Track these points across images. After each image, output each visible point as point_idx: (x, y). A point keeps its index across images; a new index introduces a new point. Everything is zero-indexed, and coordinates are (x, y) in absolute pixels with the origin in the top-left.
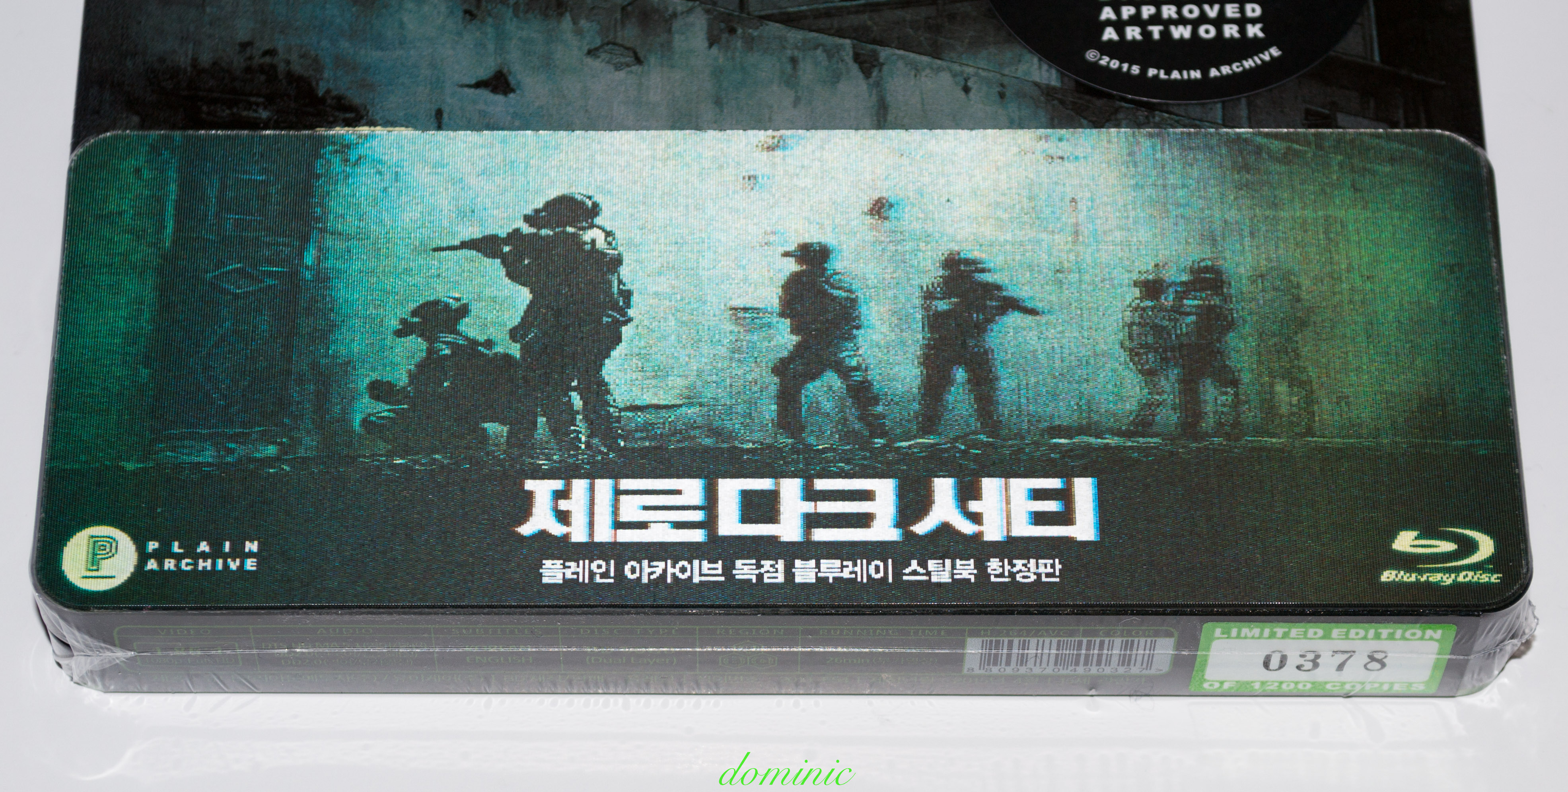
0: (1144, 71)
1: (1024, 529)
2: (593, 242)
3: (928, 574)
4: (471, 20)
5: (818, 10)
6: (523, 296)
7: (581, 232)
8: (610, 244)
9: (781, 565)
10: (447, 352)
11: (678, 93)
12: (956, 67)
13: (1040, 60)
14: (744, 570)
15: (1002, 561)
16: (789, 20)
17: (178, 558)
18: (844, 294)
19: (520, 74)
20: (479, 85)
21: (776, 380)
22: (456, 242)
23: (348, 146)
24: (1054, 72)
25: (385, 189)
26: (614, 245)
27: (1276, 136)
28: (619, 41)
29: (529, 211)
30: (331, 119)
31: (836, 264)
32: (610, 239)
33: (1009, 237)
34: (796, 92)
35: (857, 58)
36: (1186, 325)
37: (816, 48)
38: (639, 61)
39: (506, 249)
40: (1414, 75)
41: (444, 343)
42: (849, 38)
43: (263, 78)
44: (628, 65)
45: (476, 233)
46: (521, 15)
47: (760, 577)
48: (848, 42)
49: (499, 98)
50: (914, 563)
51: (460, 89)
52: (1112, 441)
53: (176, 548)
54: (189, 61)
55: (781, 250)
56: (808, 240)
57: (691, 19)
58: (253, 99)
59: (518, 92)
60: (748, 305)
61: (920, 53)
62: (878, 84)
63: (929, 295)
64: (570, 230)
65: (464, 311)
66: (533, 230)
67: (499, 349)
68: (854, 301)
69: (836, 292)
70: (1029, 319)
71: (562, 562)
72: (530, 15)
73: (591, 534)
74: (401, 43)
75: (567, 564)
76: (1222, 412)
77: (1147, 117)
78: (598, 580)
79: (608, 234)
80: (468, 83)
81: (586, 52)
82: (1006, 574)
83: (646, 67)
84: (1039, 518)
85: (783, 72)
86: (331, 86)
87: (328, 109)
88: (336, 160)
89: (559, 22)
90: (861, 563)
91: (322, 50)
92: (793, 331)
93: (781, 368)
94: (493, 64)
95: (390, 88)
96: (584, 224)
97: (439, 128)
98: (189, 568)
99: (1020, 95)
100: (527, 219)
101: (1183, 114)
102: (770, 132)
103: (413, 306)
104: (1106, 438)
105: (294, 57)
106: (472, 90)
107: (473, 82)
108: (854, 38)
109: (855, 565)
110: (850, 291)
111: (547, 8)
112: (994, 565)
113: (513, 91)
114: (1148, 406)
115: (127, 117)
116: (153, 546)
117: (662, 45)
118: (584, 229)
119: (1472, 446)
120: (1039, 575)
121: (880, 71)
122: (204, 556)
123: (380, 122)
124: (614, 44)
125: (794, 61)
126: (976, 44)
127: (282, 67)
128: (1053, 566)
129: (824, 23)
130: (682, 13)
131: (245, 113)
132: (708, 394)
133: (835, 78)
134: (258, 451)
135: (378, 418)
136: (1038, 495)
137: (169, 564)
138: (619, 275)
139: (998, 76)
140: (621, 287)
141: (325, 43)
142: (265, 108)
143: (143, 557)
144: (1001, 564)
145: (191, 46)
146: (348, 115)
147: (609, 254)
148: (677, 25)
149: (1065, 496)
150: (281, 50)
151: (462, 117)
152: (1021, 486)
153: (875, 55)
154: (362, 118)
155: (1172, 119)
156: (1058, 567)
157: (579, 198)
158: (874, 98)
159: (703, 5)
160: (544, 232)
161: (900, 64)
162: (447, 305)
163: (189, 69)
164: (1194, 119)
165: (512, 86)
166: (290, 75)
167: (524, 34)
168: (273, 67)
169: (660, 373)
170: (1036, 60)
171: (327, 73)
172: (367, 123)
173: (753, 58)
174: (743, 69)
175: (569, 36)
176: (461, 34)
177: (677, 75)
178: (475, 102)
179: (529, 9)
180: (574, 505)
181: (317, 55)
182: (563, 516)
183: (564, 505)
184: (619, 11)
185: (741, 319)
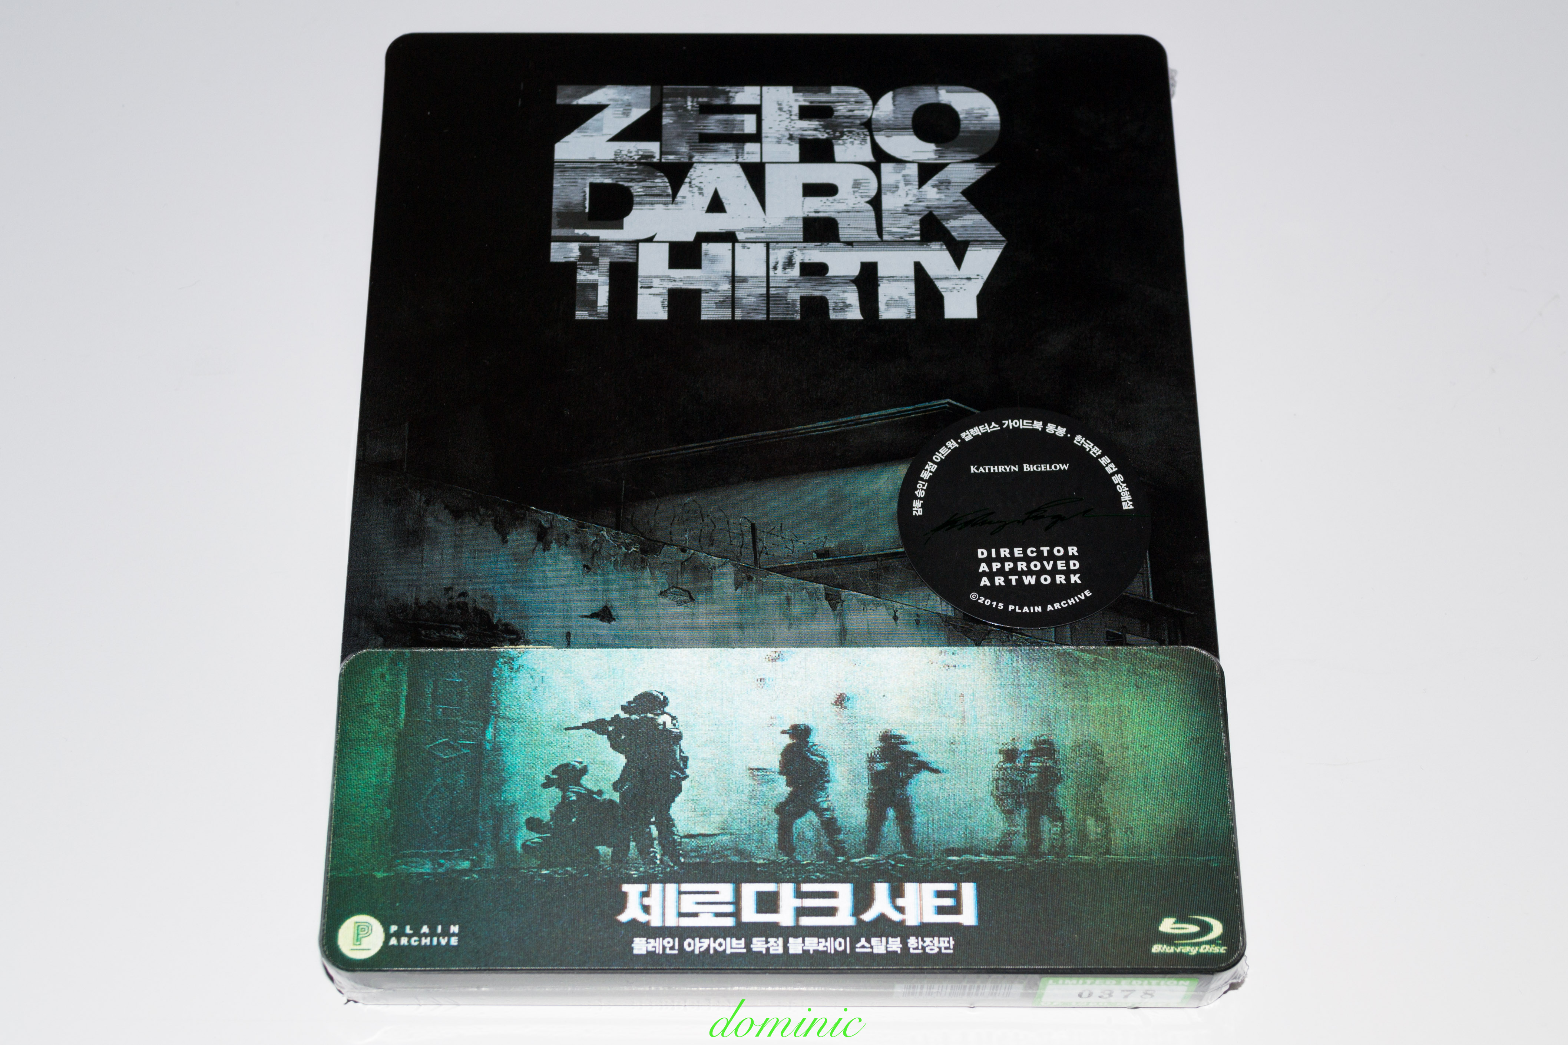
0: (1006, 607)
1: (932, 918)
2: (664, 723)
3: (872, 947)
4: (588, 572)
5: (803, 564)
6: (621, 760)
7: (657, 717)
8: (674, 725)
9: (781, 940)
10: (574, 798)
11: (716, 621)
12: (889, 603)
13: (941, 599)
14: (758, 945)
15: (917, 938)
16: (786, 571)
17: (410, 936)
18: (820, 759)
19: (618, 609)
20: (593, 615)
21: (777, 817)
22: (580, 724)
23: (512, 659)
24: (950, 606)
25: (536, 689)
26: (677, 726)
27: (1088, 651)
28: (680, 586)
29: (625, 703)
30: (502, 639)
31: (814, 739)
32: (674, 722)
33: (921, 720)
34: (790, 620)
35: (827, 597)
36: (1032, 779)
37: (802, 590)
38: (692, 599)
39: (611, 728)
40: (1175, 608)
41: (573, 792)
42: (823, 584)
43: (459, 611)
44: (685, 602)
45: (591, 717)
46: (619, 568)
47: (768, 949)
48: (822, 585)
49: (606, 624)
50: (863, 940)
51: (581, 619)
52: (985, 858)
53: (408, 930)
54: (414, 601)
55: (781, 729)
56: (797, 723)
57: (724, 570)
58: (453, 626)
59: (617, 620)
60: (760, 767)
61: (866, 594)
62: (841, 615)
63: (871, 760)
64: (650, 715)
65: (584, 771)
66: (627, 716)
67: (606, 796)
68: (825, 764)
69: (814, 758)
70: (934, 776)
71: (645, 939)
72: (624, 569)
73: (664, 921)
74: (544, 588)
75: (649, 941)
76: (1054, 839)
77: (1008, 637)
78: (668, 951)
79: (674, 718)
80: (586, 614)
81: (659, 593)
82: (920, 947)
83: (696, 604)
84: (941, 910)
85: (781, 607)
86: (501, 617)
87: (500, 632)
88: (506, 668)
89: (642, 573)
90: (831, 940)
91: (496, 593)
92: (789, 784)
93: (780, 809)
94: (601, 602)
95: (538, 618)
96: (659, 712)
97: (569, 646)
98: (416, 943)
99: (929, 622)
100: (623, 708)
101: (1030, 635)
102: (774, 649)
103: (553, 767)
104: (982, 856)
105: (478, 597)
106: (589, 619)
107: (589, 614)
108: (825, 584)
109: (826, 941)
110: (823, 757)
111: (635, 563)
112: (912, 942)
113: (614, 619)
114: (1008, 834)
115: (375, 639)
116: (394, 928)
117: (706, 589)
118: (658, 715)
119: (1209, 860)
120: (940, 948)
121: (842, 605)
122: (425, 935)
123: (532, 641)
124: (676, 588)
125: (788, 599)
126: (902, 587)
127: (471, 604)
128: (949, 942)
129: (807, 573)
130: (719, 566)
131: (448, 636)
132: (735, 827)
133: (815, 610)
134: (459, 865)
135: (532, 843)
136: (940, 894)
137: (404, 941)
138: (680, 746)
139: (915, 609)
140: (682, 754)
141: (498, 588)
142: (461, 632)
143: (388, 936)
144: (916, 941)
145: (415, 589)
146: (512, 637)
147: (673, 732)
148: (716, 574)
149: (956, 895)
150: (470, 593)
151: (583, 638)
152: (930, 888)
153: (839, 595)
154: (520, 638)
155: (1024, 638)
156: (952, 942)
157: (655, 693)
158: (838, 625)
159: (732, 562)
160: (634, 717)
161: (854, 601)
162: (574, 766)
163: (413, 605)
164: (1037, 639)
165: (613, 617)
166: (475, 609)
167: (621, 581)
168: (466, 604)
169: (705, 813)
170: (939, 599)
171: (499, 609)
172: (524, 642)
173: (764, 597)
174: (757, 605)
175: (649, 582)
176: (582, 581)
177: (715, 608)
178: (590, 627)
179: (624, 563)
180: (653, 901)
181: (492, 596)
182: (646, 909)
183: (646, 901)
184: (680, 566)
185: (755, 776)
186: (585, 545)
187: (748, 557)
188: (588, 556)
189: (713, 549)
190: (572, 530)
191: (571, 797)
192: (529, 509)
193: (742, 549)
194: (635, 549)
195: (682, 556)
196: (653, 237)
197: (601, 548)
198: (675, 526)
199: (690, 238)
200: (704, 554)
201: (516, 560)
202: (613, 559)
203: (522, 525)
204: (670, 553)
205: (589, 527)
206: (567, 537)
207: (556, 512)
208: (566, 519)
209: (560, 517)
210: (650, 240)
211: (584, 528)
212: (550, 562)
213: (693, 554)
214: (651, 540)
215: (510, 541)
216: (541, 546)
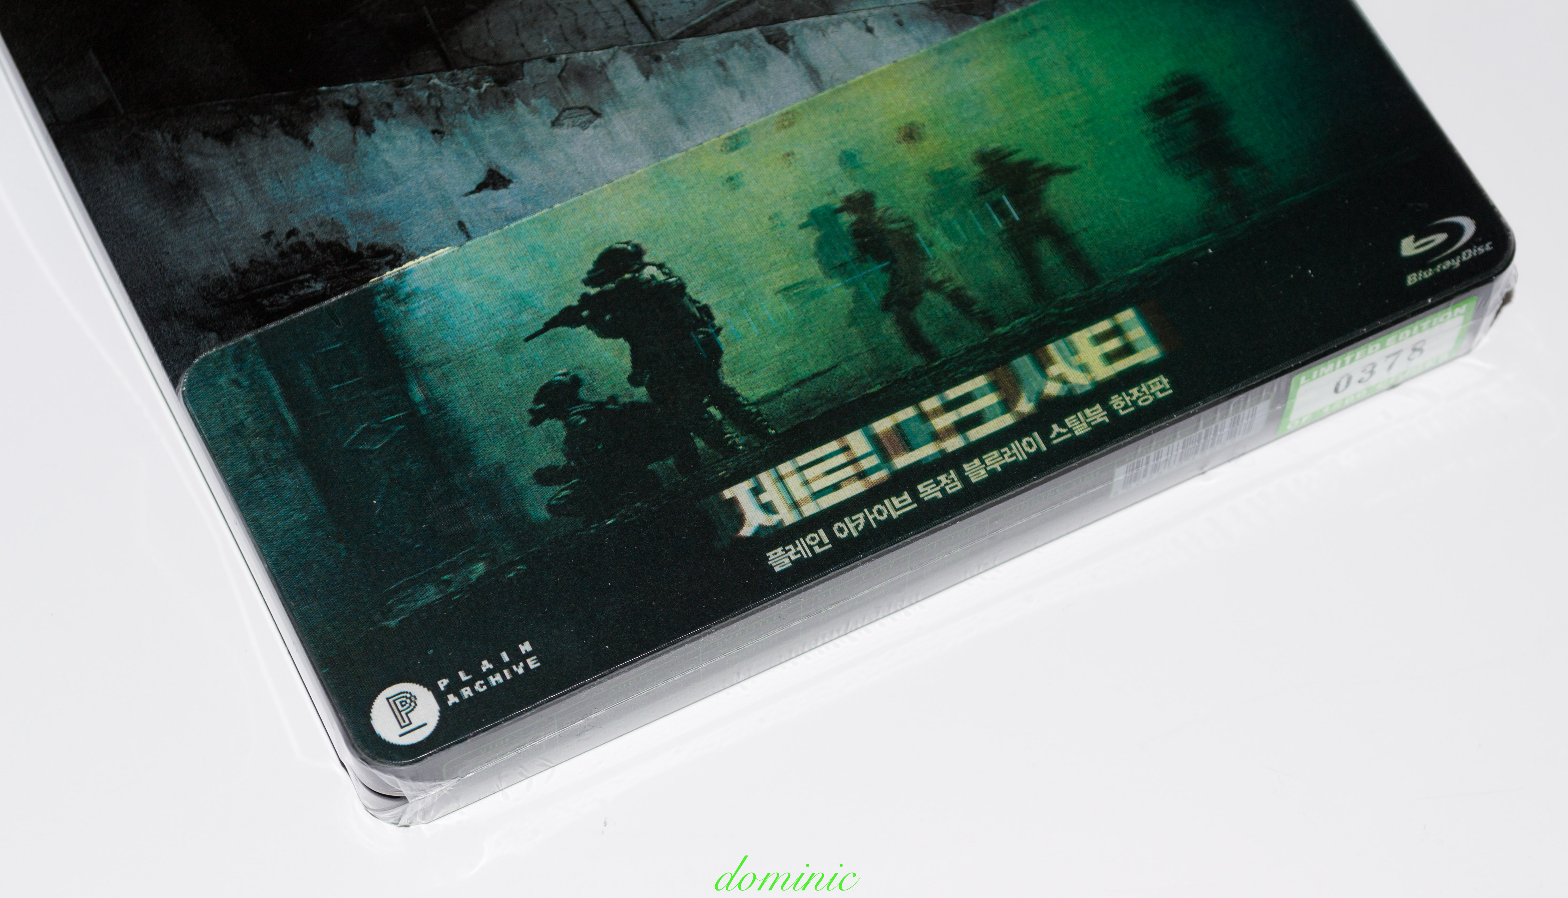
3: (1071, 431)
4: (442, 137)
5: (715, 14)
9: (953, 474)
11: (645, 128)
12: (851, 15)
14: (928, 491)
15: (1120, 395)
16: (698, 31)
17: (470, 684)
19: (508, 166)
20: (480, 188)
23: (391, 288)
28: (571, 105)
29: (584, 276)
30: (376, 267)
34: (738, 88)
35: (769, 40)
37: (732, 45)
38: (597, 115)
39: (585, 313)
42: (753, 26)
43: (299, 256)
44: (591, 122)
46: (480, 116)
47: (943, 490)
48: (754, 30)
49: (502, 192)
50: (1055, 427)
51: (466, 199)
53: (463, 677)
54: (229, 269)
57: (619, 63)
58: (301, 278)
59: (515, 180)
61: (818, 16)
62: (798, 55)
64: (627, 276)
66: (598, 289)
71: (781, 548)
72: (487, 114)
73: (800, 513)
74: (396, 180)
75: (787, 548)
78: (818, 550)
79: (660, 266)
80: (470, 190)
81: (550, 125)
82: (1130, 404)
83: (606, 118)
84: (1111, 357)
85: (717, 76)
86: (360, 240)
87: (368, 260)
89: (514, 109)
90: (1015, 444)
91: (334, 213)
94: (481, 166)
95: (409, 221)
96: (636, 267)
97: (469, 237)
98: (485, 688)
99: (915, 17)
100: (588, 282)
105: (314, 229)
106: (477, 194)
107: (474, 188)
108: (758, 25)
109: (1010, 448)
111: (497, 101)
112: (1116, 402)
113: (510, 181)
115: (205, 337)
116: (443, 684)
117: (608, 94)
120: (1154, 394)
121: (794, 43)
122: (491, 672)
123: (418, 253)
124: (569, 109)
125: (721, 63)
127: (309, 241)
128: (1160, 383)
129: (727, 22)
130: (609, 60)
131: (302, 292)
133: (762, 63)
134: (471, 572)
136: (1099, 339)
137: (466, 692)
139: (888, 9)
141: (333, 207)
142: (316, 281)
143: (441, 698)
144: (1121, 398)
145: (222, 254)
146: (387, 258)
148: (610, 71)
149: (1117, 332)
150: (300, 227)
151: (482, 220)
153: (782, 33)
154: (400, 255)
156: (1165, 381)
158: (802, 68)
159: (622, 48)
161: (806, 31)
163: (233, 275)
165: (507, 178)
166: (319, 244)
167: (492, 130)
168: (302, 244)
171: (350, 231)
172: (407, 258)
173: (687, 75)
174: (685, 87)
175: (529, 117)
176: (440, 152)
177: (634, 113)
178: (484, 204)
179: (483, 109)
180: (772, 493)
181: (332, 219)
182: (768, 508)
183: (764, 498)
184: (557, 80)
185: (788, 299)
186: (420, 106)
187: (640, 34)
188: (431, 117)
189: (589, 43)
190: (391, 95)
191: (578, 421)
192: (318, 93)
193: (628, 27)
194: (488, 84)
195: (553, 69)
197: (441, 101)
198: (524, 35)
200: (582, 54)
201: (338, 162)
202: (466, 108)
203: (321, 116)
204: (535, 69)
205: (411, 82)
206: (389, 106)
207: (356, 80)
208: (375, 84)
209: (365, 85)
211: (405, 86)
212: (384, 146)
213: (567, 59)
214: (503, 65)
215: (316, 142)
216: (360, 131)
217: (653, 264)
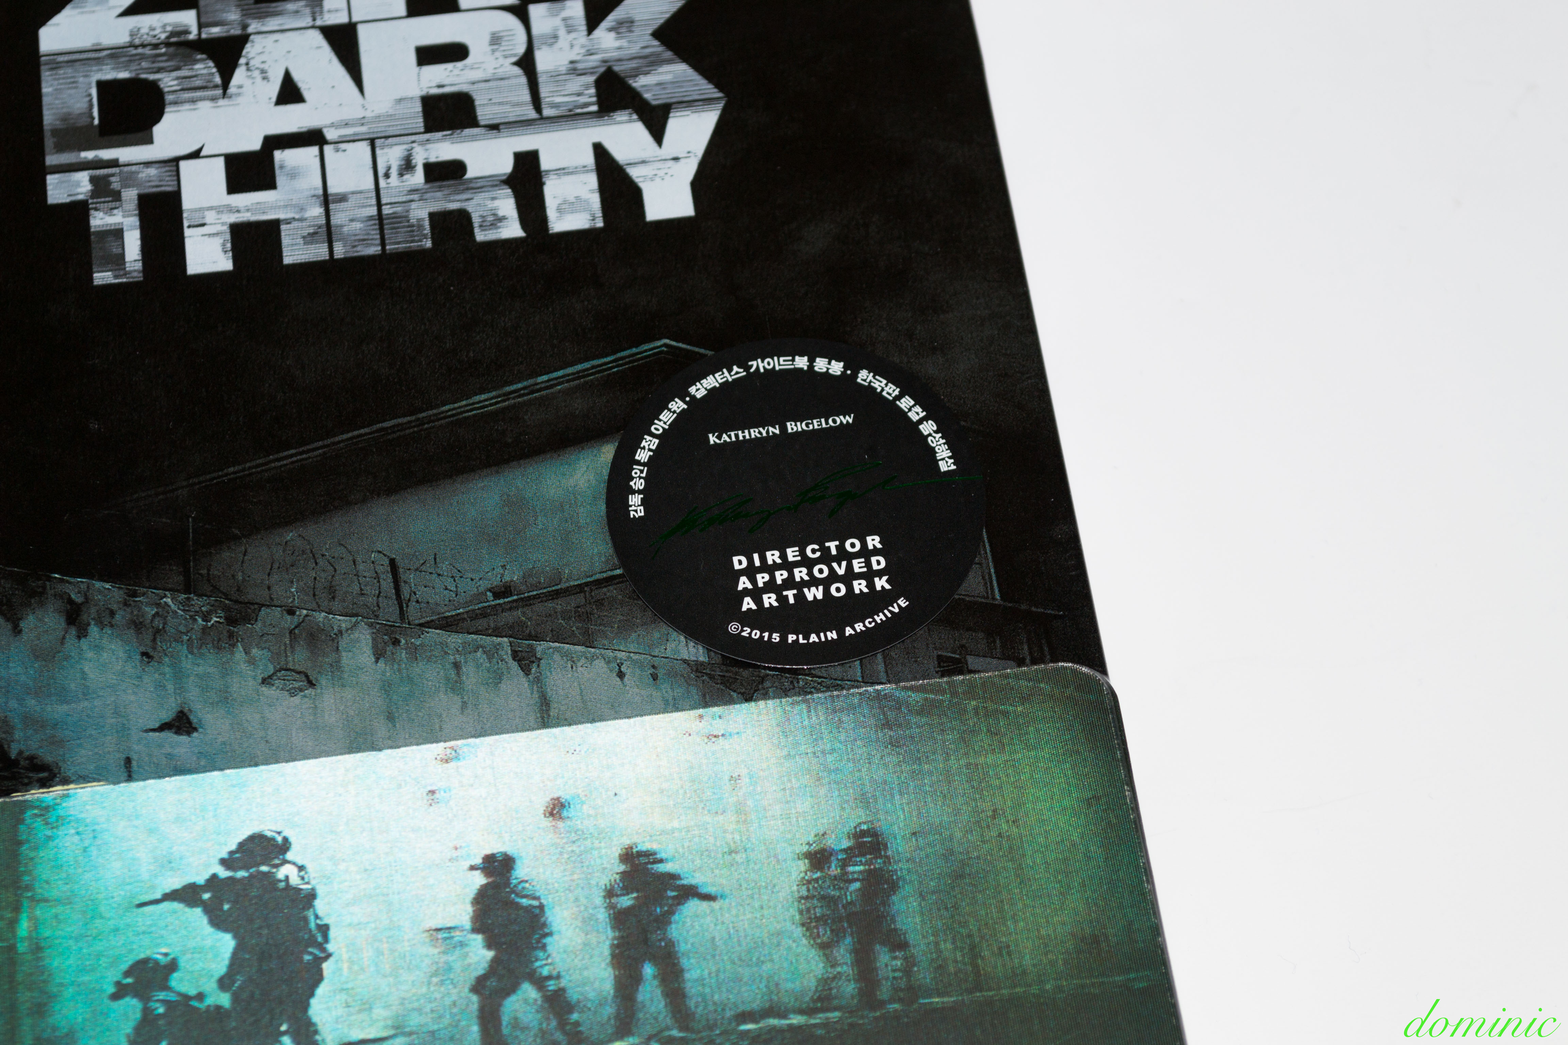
0: (784, 638)
2: (287, 877)
4: (149, 662)
5: (474, 610)
6: (227, 943)
7: (274, 870)
8: (303, 878)
10: (161, 1010)
11: (352, 713)
12: (609, 653)
13: (686, 638)
16: (448, 624)
19: (201, 713)
20: (163, 727)
21: (475, 998)
22: (158, 896)
23: (47, 809)
24: (700, 648)
25: (85, 850)
26: (306, 880)
27: (914, 689)
28: (290, 666)
30: (26, 781)
31: (520, 872)
32: (302, 873)
33: (676, 824)
34: (462, 697)
35: (515, 655)
36: (851, 893)
37: (476, 650)
38: (311, 684)
39: (206, 896)
40: (1033, 609)
41: (158, 1001)
42: (506, 637)
44: (301, 690)
45: (175, 882)
46: (195, 651)
48: (506, 639)
49: (184, 738)
51: (145, 734)
52: (796, 1020)
55: (467, 864)
56: (489, 852)
57: (356, 635)
59: (200, 730)
60: (439, 926)
61: (574, 644)
62: (538, 680)
63: (610, 893)
64: (264, 868)
65: (172, 966)
67: (209, 1001)
68: (541, 907)
70: (704, 905)
72: (204, 650)
74: (84, 694)
76: (894, 978)
77: (792, 682)
79: (301, 868)
80: (152, 727)
81: (260, 681)
83: (319, 691)
85: (448, 679)
86: (23, 747)
87: (22, 771)
88: (38, 823)
89: (232, 653)
91: (10, 711)
93: (479, 986)
94: (173, 705)
95: (78, 741)
96: (277, 861)
97: (130, 778)
99: (672, 674)
100: (223, 862)
101: (825, 675)
102: (442, 745)
103: (125, 966)
104: (790, 1019)
106: (157, 734)
107: (157, 725)
108: (511, 637)
110: (537, 898)
111: (219, 640)
113: (195, 729)
114: (825, 982)
117: (331, 666)
118: (277, 866)
119: (1129, 979)
121: (538, 666)
123: (74, 778)
124: (287, 670)
125: (457, 666)
126: (626, 628)
129: (482, 623)
130: (347, 630)
132: (414, 1021)
133: (498, 678)
138: (314, 910)
139: (650, 658)
140: (318, 922)
141: (13, 704)
146: (41, 775)
147: (301, 889)
148: (343, 643)
151: (150, 762)
153: (532, 651)
154: (55, 776)
155: (815, 681)
157: (269, 834)
158: (536, 695)
159: (365, 620)
160: (241, 874)
161: (556, 656)
162: (156, 962)
164: (836, 679)
165: (194, 725)
167: (200, 670)
169: (367, 1007)
170: (682, 638)
171: (18, 735)
172: (61, 781)
173: (418, 668)
174: (410, 679)
175: (243, 666)
176: (140, 677)
177: (348, 694)
178: (160, 746)
179: (202, 644)
181: (6, 717)
184: (288, 635)
185: (434, 941)
186: (141, 623)
187: (390, 610)
188: (148, 637)
189: (336, 605)
190: (119, 602)
191: (156, 1009)
192: (50, 579)
193: (380, 599)
194: (218, 620)
195: (289, 621)
196: (200, 150)
197: (165, 624)
198: (275, 577)
199: (255, 145)
200: (323, 614)
201: (37, 657)
202: (185, 638)
203: (41, 604)
204: (271, 616)
205: (144, 594)
206: (112, 613)
207: (91, 577)
208: (108, 586)
209: (98, 584)
210: (196, 155)
211: (136, 597)
212: (90, 654)
213: (307, 616)
214: (241, 603)
215: (25, 630)
216: (73, 631)
217: (294, 864)
